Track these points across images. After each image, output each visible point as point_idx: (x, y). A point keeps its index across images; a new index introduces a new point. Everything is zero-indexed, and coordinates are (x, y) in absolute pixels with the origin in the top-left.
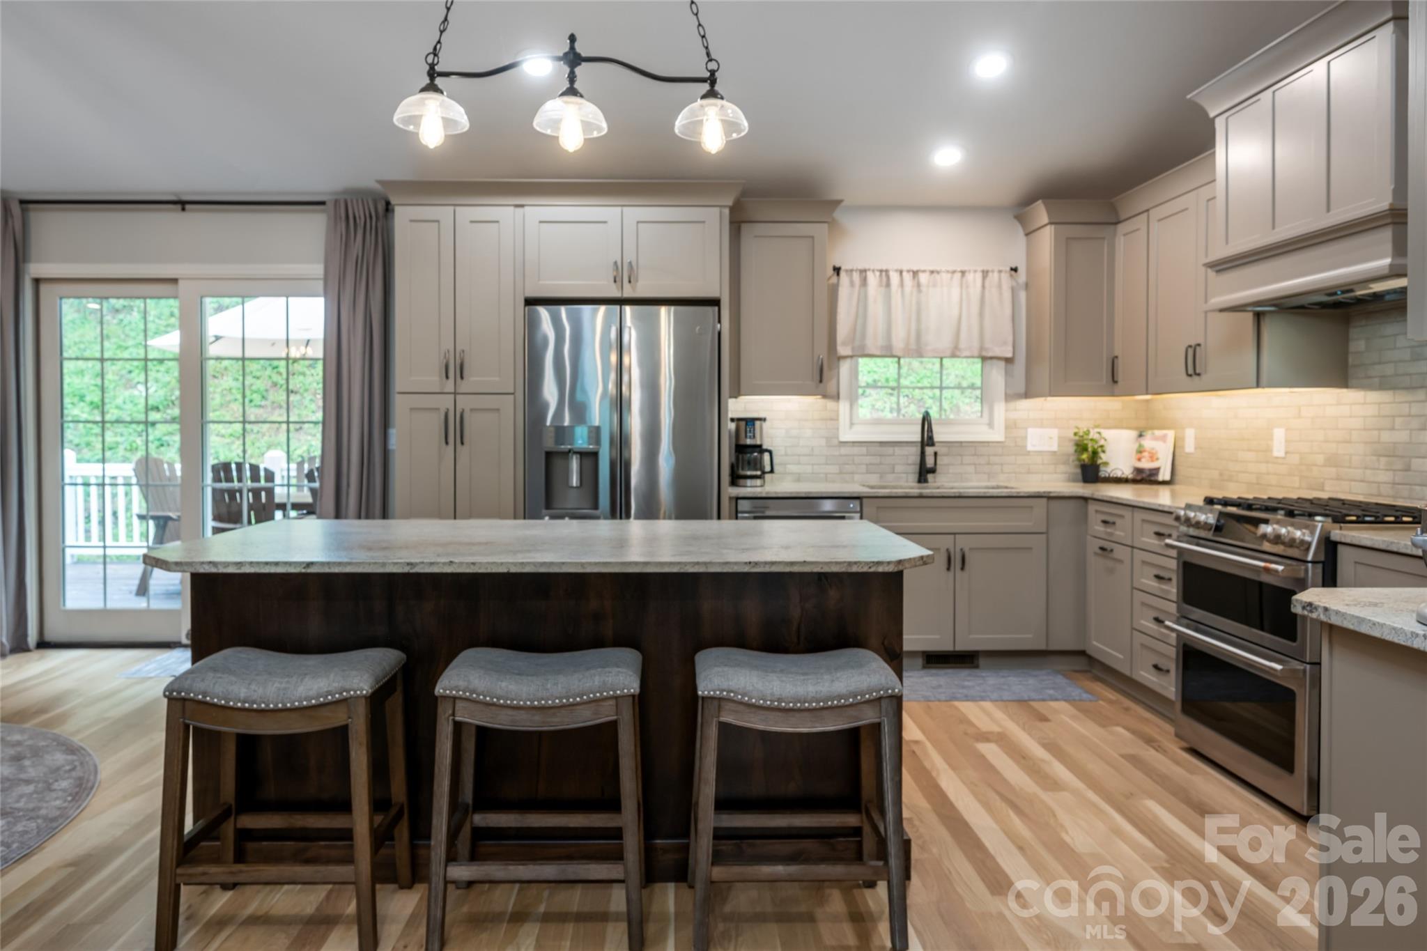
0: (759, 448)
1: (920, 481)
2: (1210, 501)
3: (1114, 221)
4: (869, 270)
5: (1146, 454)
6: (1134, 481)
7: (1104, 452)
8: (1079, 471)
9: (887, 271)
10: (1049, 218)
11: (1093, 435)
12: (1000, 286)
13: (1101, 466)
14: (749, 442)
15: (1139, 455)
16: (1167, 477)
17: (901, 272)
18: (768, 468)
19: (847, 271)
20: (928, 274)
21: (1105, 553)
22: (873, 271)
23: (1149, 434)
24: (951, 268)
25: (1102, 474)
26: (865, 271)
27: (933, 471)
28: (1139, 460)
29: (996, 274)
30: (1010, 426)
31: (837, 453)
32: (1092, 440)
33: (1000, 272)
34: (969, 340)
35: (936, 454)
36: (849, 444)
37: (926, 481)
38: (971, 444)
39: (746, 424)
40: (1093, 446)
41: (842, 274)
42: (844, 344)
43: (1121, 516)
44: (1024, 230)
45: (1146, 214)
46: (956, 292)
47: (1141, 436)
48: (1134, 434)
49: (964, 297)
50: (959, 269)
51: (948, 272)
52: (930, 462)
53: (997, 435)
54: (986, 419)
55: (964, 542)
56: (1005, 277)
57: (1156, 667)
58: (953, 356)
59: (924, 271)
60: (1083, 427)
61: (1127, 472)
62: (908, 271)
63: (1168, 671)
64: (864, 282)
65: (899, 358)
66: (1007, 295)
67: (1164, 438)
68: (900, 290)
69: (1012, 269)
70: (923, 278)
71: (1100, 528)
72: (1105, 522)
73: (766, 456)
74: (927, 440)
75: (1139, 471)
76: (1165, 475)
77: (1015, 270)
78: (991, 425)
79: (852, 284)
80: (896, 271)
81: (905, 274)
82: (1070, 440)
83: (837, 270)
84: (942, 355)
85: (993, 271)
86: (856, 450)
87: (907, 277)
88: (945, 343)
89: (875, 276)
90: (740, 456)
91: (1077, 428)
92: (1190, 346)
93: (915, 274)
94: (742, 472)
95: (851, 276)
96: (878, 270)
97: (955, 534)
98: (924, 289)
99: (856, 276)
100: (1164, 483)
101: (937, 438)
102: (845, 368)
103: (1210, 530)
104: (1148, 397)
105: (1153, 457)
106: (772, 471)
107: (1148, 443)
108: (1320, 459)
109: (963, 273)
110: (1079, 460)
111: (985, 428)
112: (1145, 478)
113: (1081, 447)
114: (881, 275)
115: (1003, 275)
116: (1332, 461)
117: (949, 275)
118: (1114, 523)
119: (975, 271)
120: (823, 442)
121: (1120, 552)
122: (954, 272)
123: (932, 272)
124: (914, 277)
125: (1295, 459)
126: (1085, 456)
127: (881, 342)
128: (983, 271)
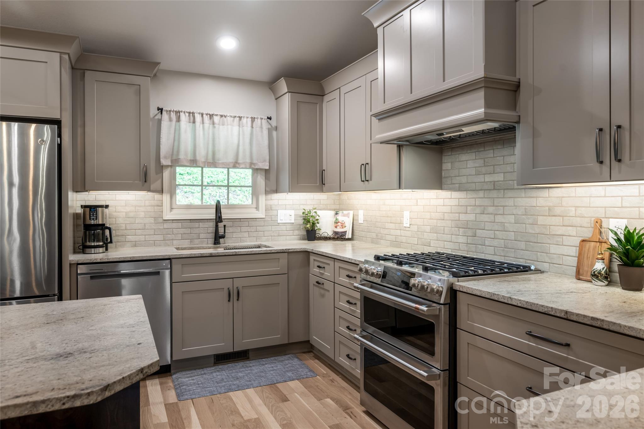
0: (103, 227)
1: (215, 244)
2: (378, 258)
3: (322, 94)
4: (182, 112)
5: (339, 224)
6: (333, 239)
7: (318, 223)
8: (305, 233)
9: (193, 113)
10: (288, 89)
11: (313, 214)
12: (261, 127)
13: (317, 230)
14: (92, 222)
15: (336, 225)
16: (350, 237)
17: (202, 115)
18: (109, 240)
19: (167, 111)
20: (219, 117)
21: (320, 285)
22: (184, 112)
23: (340, 213)
24: (233, 115)
25: (317, 236)
26: (179, 112)
27: (223, 237)
28: (336, 227)
29: (259, 120)
30: (268, 209)
31: (162, 227)
32: (312, 216)
33: (262, 119)
34: (244, 157)
35: (225, 226)
36: (170, 221)
37: (219, 243)
38: (246, 220)
39: (90, 210)
40: (312, 220)
41: (164, 113)
42: (165, 158)
43: (329, 264)
44: (275, 97)
45: (339, 89)
46: (236, 129)
47: (337, 214)
48: (333, 213)
49: (241, 132)
50: (238, 116)
51: (231, 116)
52: (221, 231)
53: (261, 214)
54: (254, 206)
55: (238, 283)
56: (264, 122)
57: (348, 356)
58: (234, 167)
59: (217, 115)
60: (308, 208)
61: (330, 234)
62: (207, 114)
63: (355, 359)
64: (178, 120)
65: (202, 168)
66: (266, 132)
67: (347, 215)
68: (201, 125)
69: (268, 118)
70: (216, 119)
71: (317, 270)
72: (319, 267)
73: (107, 232)
74: (219, 219)
75: (336, 233)
76: (349, 235)
77: (270, 118)
78: (257, 208)
79: (170, 120)
80: (199, 113)
81: (204, 116)
82: (301, 217)
83: (161, 110)
84: (228, 167)
85: (257, 118)
86: (174, 225)
87: (206, 118)
88: (230, 159)
89: (185, 115)
90: (88, 232)
91: (304, 210)
92: (363, 164)
93: (211, 116)
94: (88, 244)
95: (170, 115)
96: (187, 112)
97: (233, 278)
98: (216, 126)
99: (173, 115)
100: (349, 239)
101: (224, 216)
102: (166, 174)
103: (380, 278)
104: (341, 193)
105: (343, 226)
106: (111, 242)
107: (340, 218)
108: (428, 229)
109: (240, 118)
110: (305, 228)
111: (254, 210)
112: (339, 237)
113: (306, 220)
114: (189, 116)
115: (263, 121)
116: (434, 230)
117: (232, 119)
118: (324, 268)
119: (247, 118)
120: (152, 220)
121: (328, 285)
122: (235, 117)
123: (222, 116)
124: (210, 118)
125: (415, 228)
126: (308, 226)
127: (190, 157)
128: (252, 118)
